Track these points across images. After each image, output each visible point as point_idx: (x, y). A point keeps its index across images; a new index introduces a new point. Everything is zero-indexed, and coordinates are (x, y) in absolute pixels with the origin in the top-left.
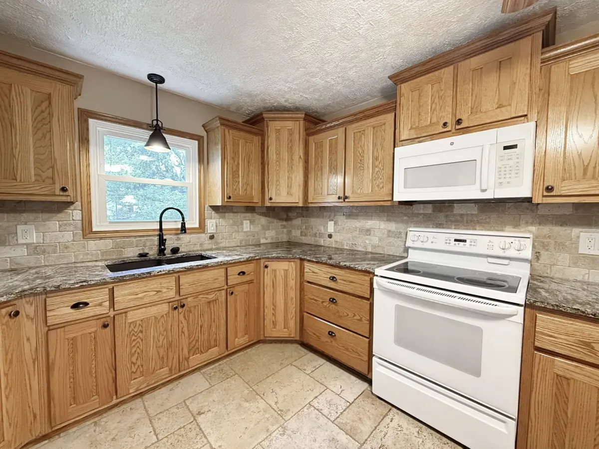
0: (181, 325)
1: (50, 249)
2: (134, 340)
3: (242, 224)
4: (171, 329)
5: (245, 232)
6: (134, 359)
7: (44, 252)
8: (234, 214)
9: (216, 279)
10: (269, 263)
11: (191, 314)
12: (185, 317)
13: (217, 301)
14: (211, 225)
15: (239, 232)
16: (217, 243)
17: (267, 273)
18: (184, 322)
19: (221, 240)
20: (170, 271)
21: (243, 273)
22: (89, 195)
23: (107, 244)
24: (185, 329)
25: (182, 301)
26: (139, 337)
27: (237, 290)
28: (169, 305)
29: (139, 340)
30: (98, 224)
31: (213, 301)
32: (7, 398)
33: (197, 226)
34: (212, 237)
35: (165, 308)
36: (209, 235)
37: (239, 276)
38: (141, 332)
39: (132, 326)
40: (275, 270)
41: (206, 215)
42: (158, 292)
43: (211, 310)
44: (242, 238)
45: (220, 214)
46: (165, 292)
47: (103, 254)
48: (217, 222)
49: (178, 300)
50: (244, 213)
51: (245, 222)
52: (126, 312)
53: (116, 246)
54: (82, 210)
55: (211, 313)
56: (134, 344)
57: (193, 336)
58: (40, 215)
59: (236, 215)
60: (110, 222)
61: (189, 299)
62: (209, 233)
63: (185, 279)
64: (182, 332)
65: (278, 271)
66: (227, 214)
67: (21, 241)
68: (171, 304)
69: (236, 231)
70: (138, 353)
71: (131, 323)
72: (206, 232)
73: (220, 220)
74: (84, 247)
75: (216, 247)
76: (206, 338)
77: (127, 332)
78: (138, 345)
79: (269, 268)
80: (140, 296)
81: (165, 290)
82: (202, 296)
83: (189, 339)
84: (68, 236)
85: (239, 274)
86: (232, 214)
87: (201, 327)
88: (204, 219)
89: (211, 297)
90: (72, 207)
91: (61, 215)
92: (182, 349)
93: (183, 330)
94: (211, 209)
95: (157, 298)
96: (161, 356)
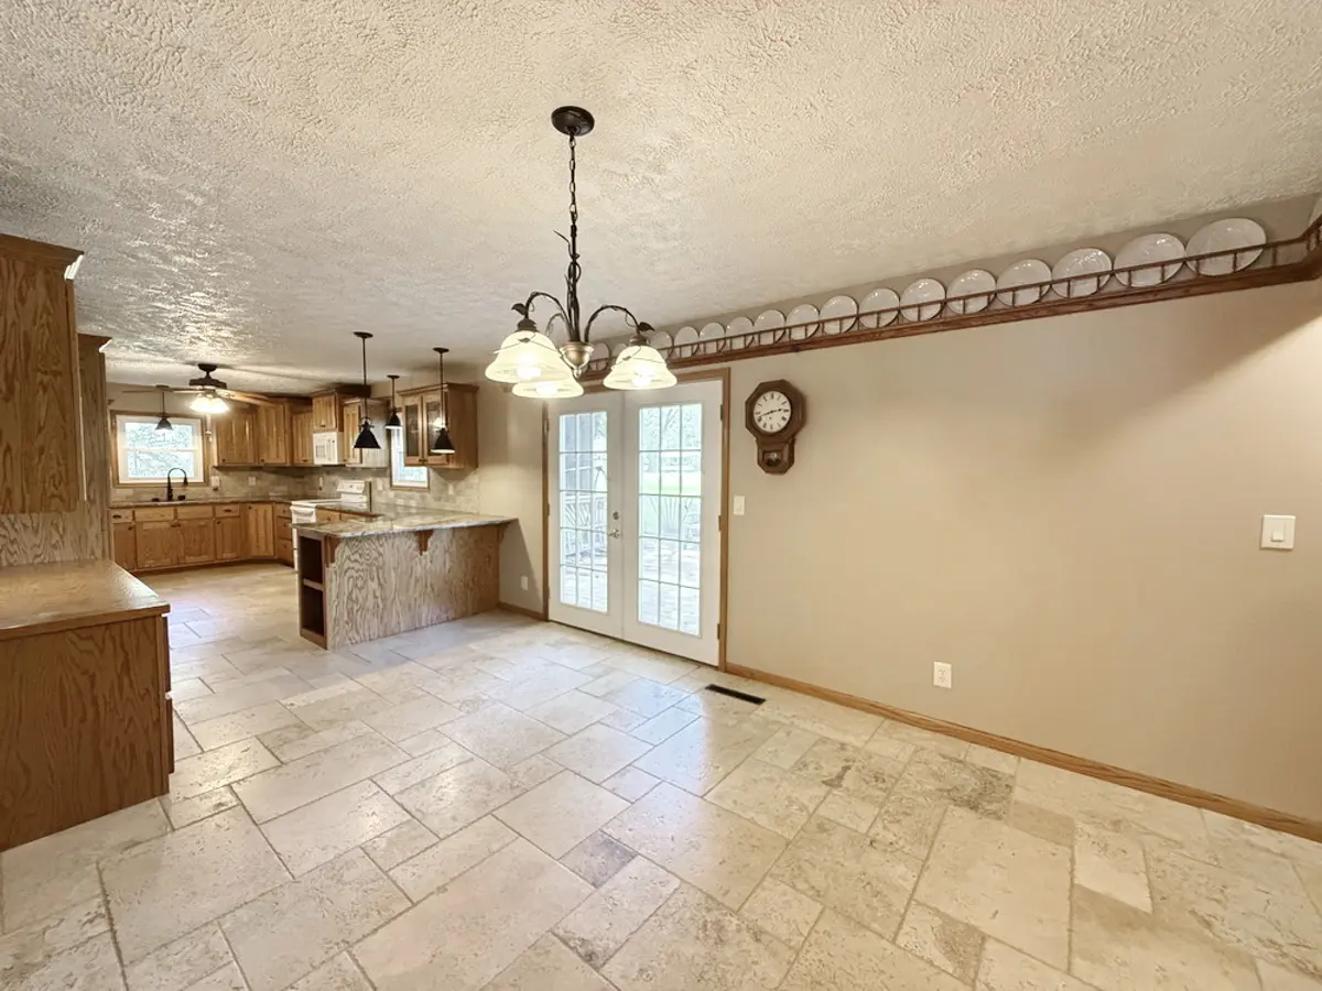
0: (178, 537)
3: (247, 480)
4: (172, 538)
5: (250, 486)
8: (238, 473)
9: (206, 512)
11: (186, 532)
12: (181, 532)
13: (207, 526)
14: (215, 480)
15: (244, 486)
16: (222, 492)
17: (251, 512)
18: (181, 536)
19: (225, 491)
21: (229, 511)
23: (130, 492)
25: (179, 523)
26: (149, 537)
27: (223, 521)
28: (170, 524)
29: (150, 540)
30: (124, 479)
31: (204, 526)
34: (216, 489)
35: (167, 525)
38: (152, 536)
40: (257, 510)
41: (210, 473)
43: (201, 531)
44: (247, 490)
45: (224, 473)
46: (167, 517)
47: (129, 498)
48: (221, 478)
50: (250, 471)
51: (250, 478)
52: (142, 524)
53: (136, 493)
59: (241, 472)
60: (131, 478)
61: (184, 522)
62: (213, 486)
63: (180, 510)
66: (231, 472)
69: (241, 485)
71: (145, 530)
72: (210, 485)
73: (224, 477)
75: (220, 496)
76: (198, 548)
77: (143, 534)
79: (252, 509)
80: (150, 516)
82: (194, 522)
85: (226, 511)
87: (194, 541)
88: (209, 476)
89: (202, 523)
93: (181, 540)
94: (215, 469)
96: (165, 552)
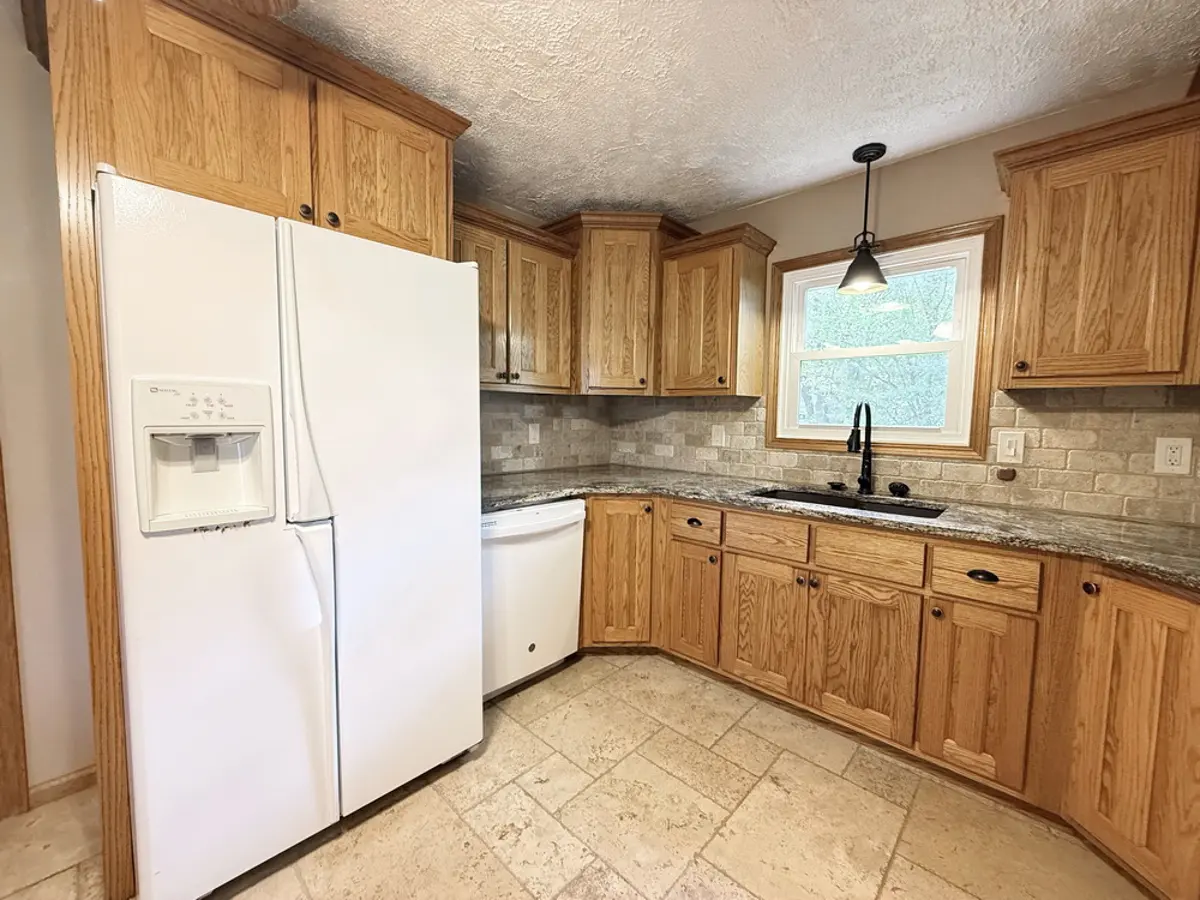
0: (811, 619)
1: (734, 456)
2: (745, 601)
3: (1147, 447)
4: (794, 616)
5: (1158, 477)
6: (743, 628)
7: (730, 458)
8: (1109, 415)
9: (897, 562)
10: (1105, 580)
11: (833, 611)
12: (819, 607)
13: (897, 612)
14: (1008, 443)
15: (1125, 472)
16: (1027, 494)
17: (1095, 614)
18: (819, 620)
19: (1044, 486)
20: (795, 511)
21: (991, 578)
22: (776, 385)
23: (790, 459)
24: (819, 631)
25: (817, 575)
26: (751, 600)
27: (959, 612)
28: (794, 572)
29: (749, 603)
30: (786, 427)
31: (887, 608)
32: (639, 587)
33: (966, 442)
34: (1008, 475)
35: (785, 574)
36: (1000, 468)
37: (972, 581)
38: (753, 593)
39: (743, 580)
40: (1128, 615)
41: (994, 416)
42: (779, 541)
43: (880, 624)
44: (1139, 494)
45: (1048, 415)
46: (791, 547)
47: (785, 472)
48: (1031, 435)
49: (810, 571)
50: (1162, 410)
52: (737, 554)
53: (803, 464)
54: (766, 407)
55: (880, 633)
56: (744, 606)
57: (837, 655)
58: (730, 414)
59: (1117, 417)
60: (801, 427)
61: (831, 579)
62: (1001, 464)
63: (826, 537)
64: (813, 634)
65: (1136, 620)
66: (1074, 416)
67: (714, 444)
68: (796, 570)
69: (1113, 470)
70: (748, 624)
71: (741, 573)
72: (990, 459)
73: (1045, 430)
74: (765, 460)
75: (1020, 503)
76: (862, 677)
77: (736, 583)
78: (748, 610)
79: (1102, 596)
80: (754, 537)
81: (789, 543)
82: (858, 584)
83: (827, 656)
84: (751, 442)
85: (972, 574)
86: (1097, 416)
87: (853, 647)
88: (988, 428)
89: (881, 596)
90: (757, 404)
91: (747, 414)
92: (812, 664)
93: (816, 632)
94: (1012, 402)
95: (779, 552)
96: (778, 652)
